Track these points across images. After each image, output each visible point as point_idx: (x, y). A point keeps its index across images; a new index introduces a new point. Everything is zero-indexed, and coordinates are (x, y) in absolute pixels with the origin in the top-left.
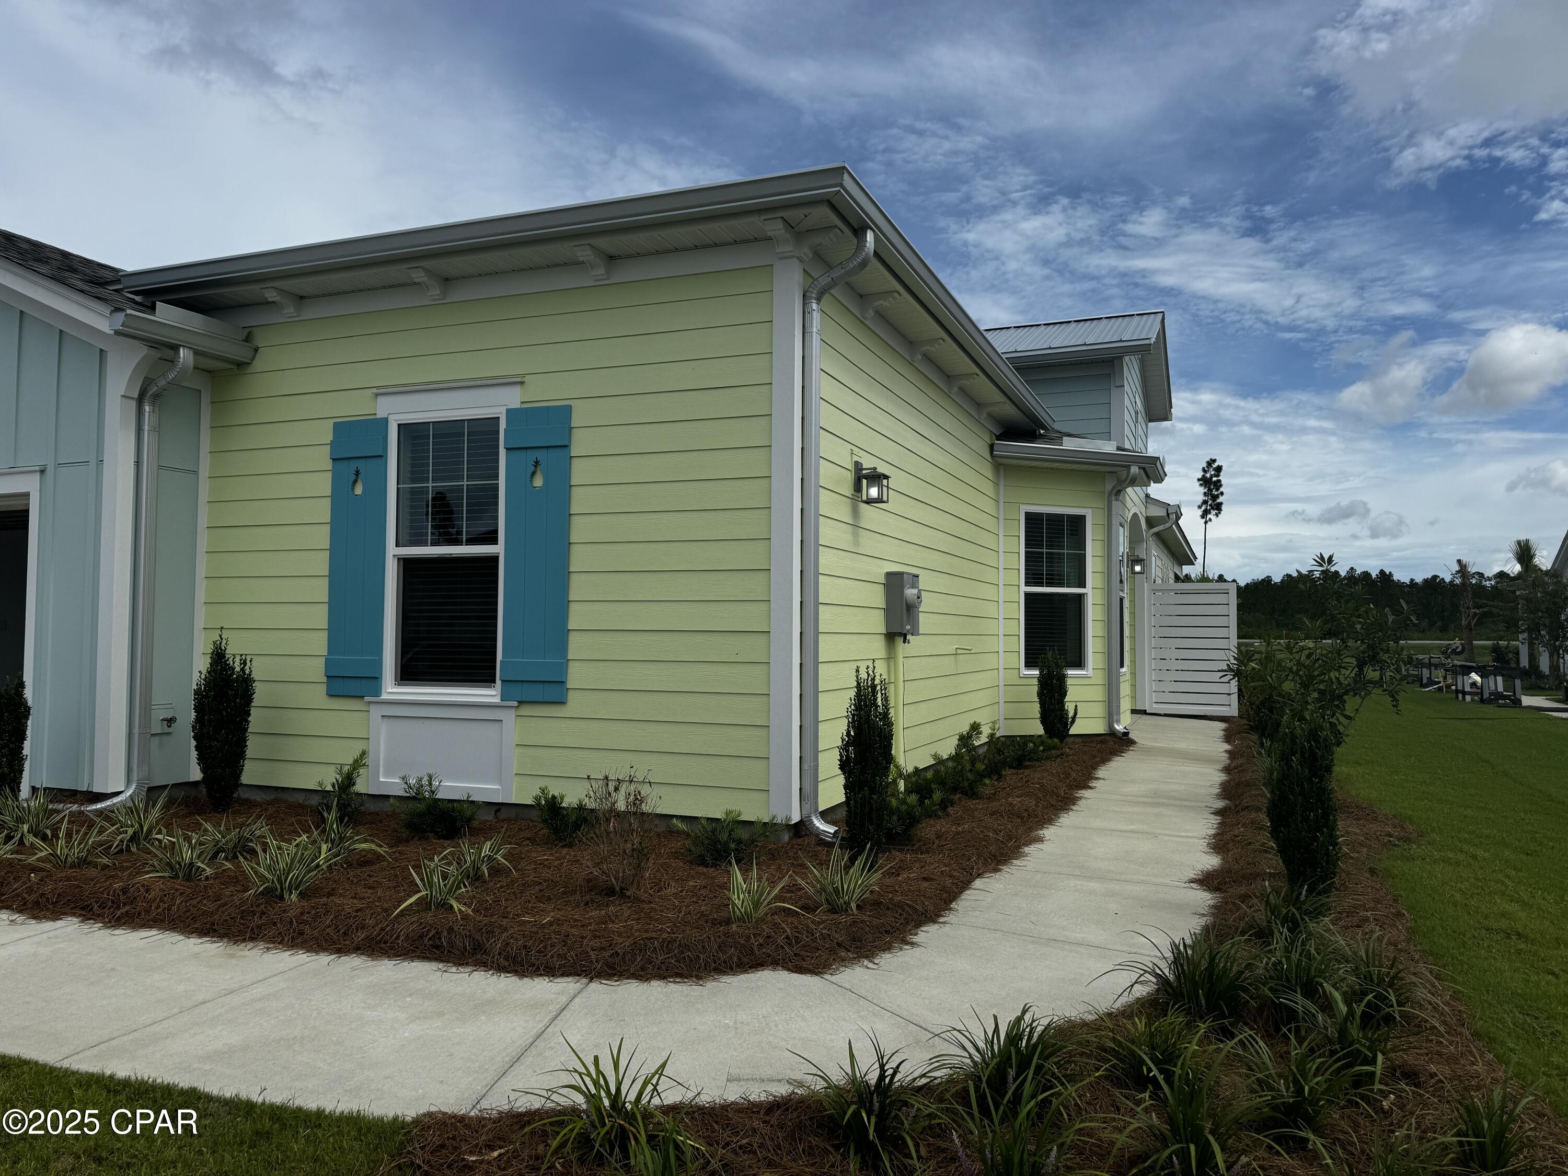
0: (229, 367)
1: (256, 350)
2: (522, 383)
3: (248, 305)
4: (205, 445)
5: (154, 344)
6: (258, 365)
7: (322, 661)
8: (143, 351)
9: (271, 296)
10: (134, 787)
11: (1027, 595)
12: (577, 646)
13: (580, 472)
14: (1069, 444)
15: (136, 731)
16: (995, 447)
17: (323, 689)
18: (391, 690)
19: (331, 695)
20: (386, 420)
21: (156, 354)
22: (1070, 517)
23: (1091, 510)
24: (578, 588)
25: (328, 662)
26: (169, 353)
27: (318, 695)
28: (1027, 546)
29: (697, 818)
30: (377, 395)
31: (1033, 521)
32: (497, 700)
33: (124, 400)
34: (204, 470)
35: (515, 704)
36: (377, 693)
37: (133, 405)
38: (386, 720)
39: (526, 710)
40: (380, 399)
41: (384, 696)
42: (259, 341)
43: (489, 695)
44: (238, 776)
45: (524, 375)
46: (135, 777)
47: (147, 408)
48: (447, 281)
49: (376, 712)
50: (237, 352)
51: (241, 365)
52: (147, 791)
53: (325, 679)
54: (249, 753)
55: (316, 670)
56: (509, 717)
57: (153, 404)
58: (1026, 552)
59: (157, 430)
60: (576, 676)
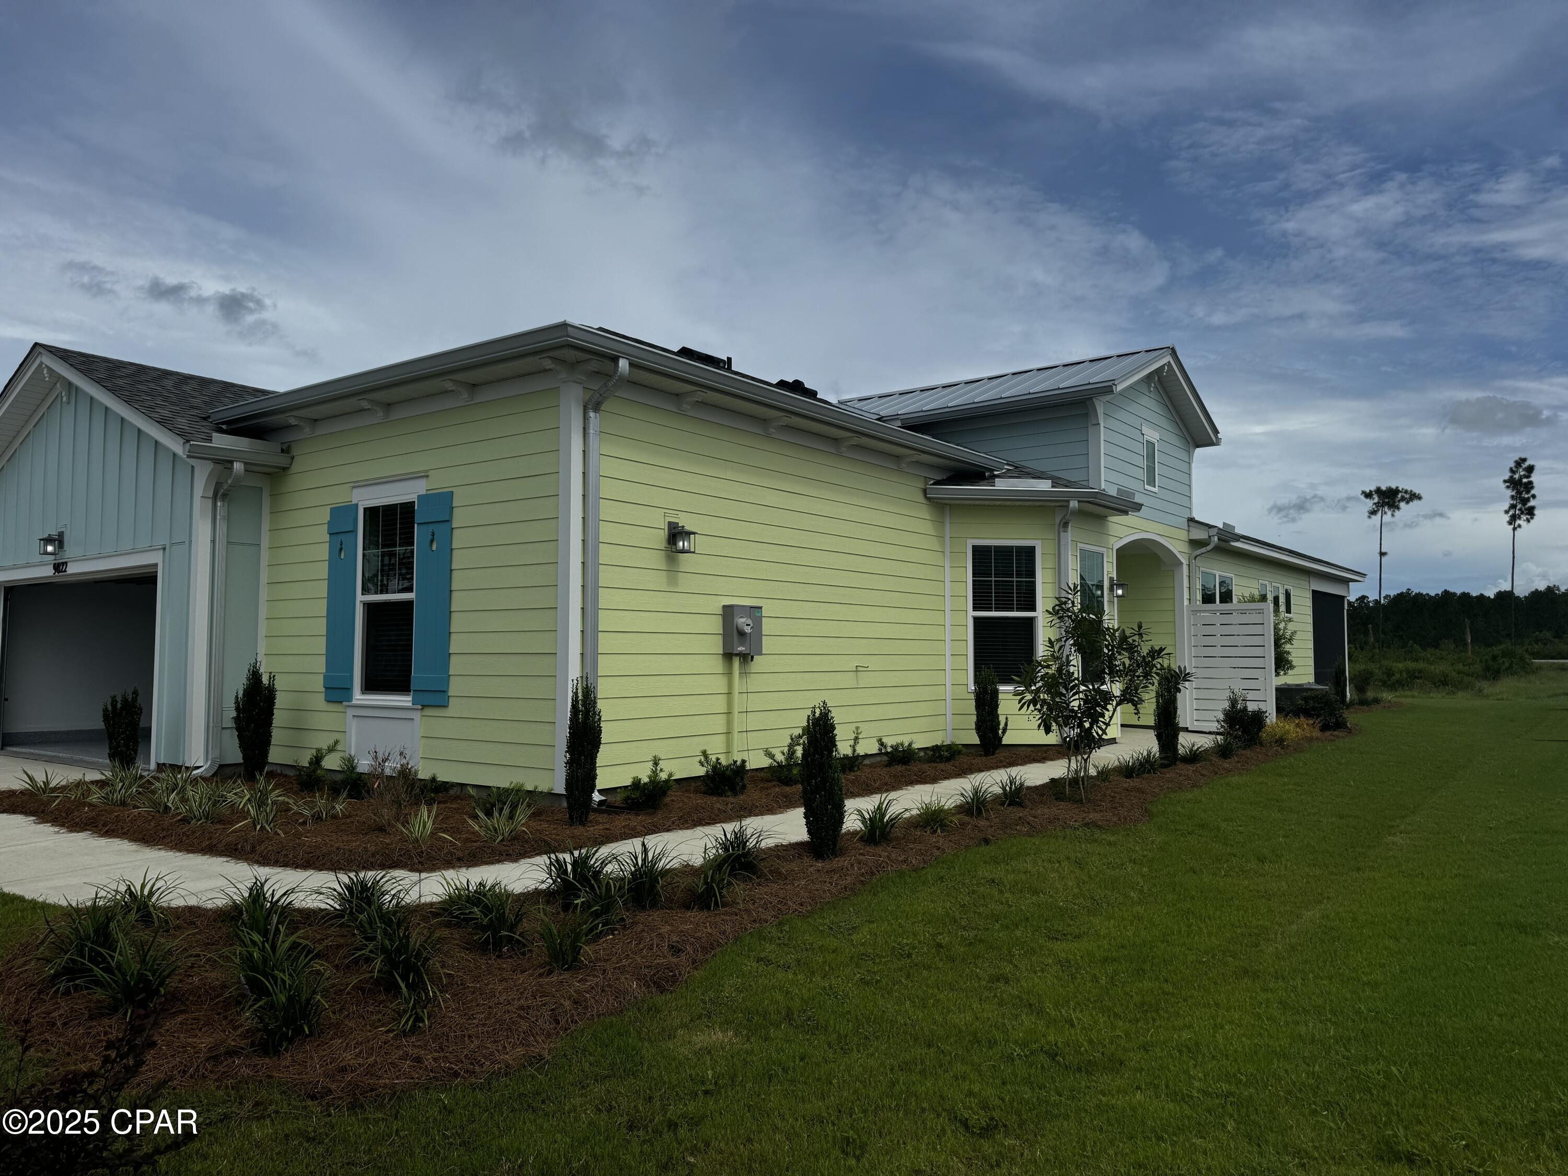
0: (278, 470)
1: (293, 458)
2: (427, 476)
3: (281, 429)
4: (266, 526)
5: (217, 461)
6: (295, 468)
7: (322, 677)
8: (210, 466)
9: (293, 422)
10: (209, 763)
11: (976, 619)
12: (456, 666)
13: (459, 539)
14: (1001, 485)
15: (211, 724)
16: (928, 491)
17: (322, 696)
18: (358, 697)
19: (328, 701)
20: (357, 505)
21: (220, 467)
22: (1020, 549)
23: (1040, 541)
24: (457, 623)
25: (325, 677)
26: (229, 465)
27: (319, 701)
28: (974, 575)
29: (490, 787)
30: (354, 487)
31: (981, 555)
32: (410, 704)
33: (203, 499)
34: (265, 543)
35: (419, 707)
36: (349, 698)
37: (209, 503)
38: (355, 718)
39: (428, 712)
40: (355, 491)
41: (354, 702)
42: (294, 453)
43: (404, 700)
44: (266, 756)
45: (428, 471)
46: (210, 757)
47: (219, 504)
48: (388, 406)
49: (351, 712)
50: (282, 460)
51: (285, 469)
52: (219, 767)
53: (324, 690)
54: (273, 741)
55: (318, 683)
56: (417, 715)
57: (223, 500)
58: (974, 581)
59: (228, 519)
60: (455, 688)
